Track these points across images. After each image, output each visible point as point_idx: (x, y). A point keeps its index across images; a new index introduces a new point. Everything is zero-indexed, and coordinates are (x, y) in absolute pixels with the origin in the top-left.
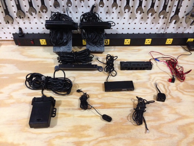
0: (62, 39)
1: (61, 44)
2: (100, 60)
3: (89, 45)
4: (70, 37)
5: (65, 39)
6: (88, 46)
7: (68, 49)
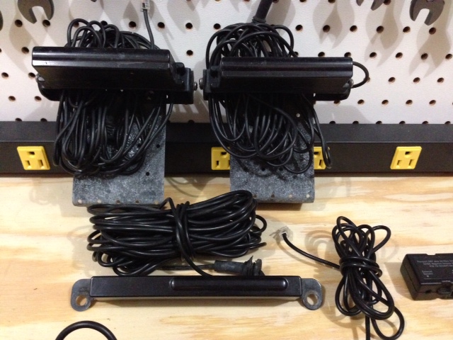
0: (115, 142)
1: (110, 166)
2: (298, 241)
3: (246, 170)
4: (158, 136)
5: (134, 143)
6: (240, 175)
7: (146, 188)
